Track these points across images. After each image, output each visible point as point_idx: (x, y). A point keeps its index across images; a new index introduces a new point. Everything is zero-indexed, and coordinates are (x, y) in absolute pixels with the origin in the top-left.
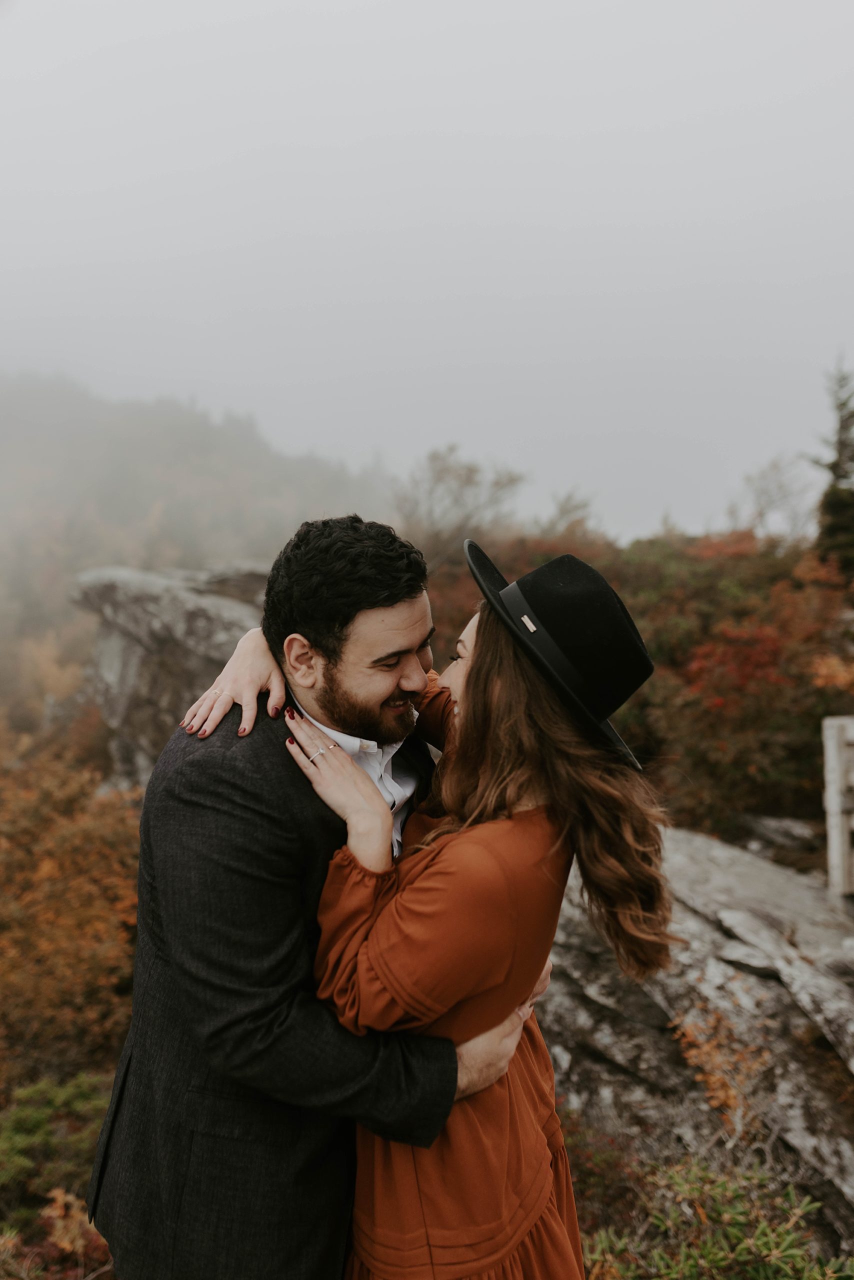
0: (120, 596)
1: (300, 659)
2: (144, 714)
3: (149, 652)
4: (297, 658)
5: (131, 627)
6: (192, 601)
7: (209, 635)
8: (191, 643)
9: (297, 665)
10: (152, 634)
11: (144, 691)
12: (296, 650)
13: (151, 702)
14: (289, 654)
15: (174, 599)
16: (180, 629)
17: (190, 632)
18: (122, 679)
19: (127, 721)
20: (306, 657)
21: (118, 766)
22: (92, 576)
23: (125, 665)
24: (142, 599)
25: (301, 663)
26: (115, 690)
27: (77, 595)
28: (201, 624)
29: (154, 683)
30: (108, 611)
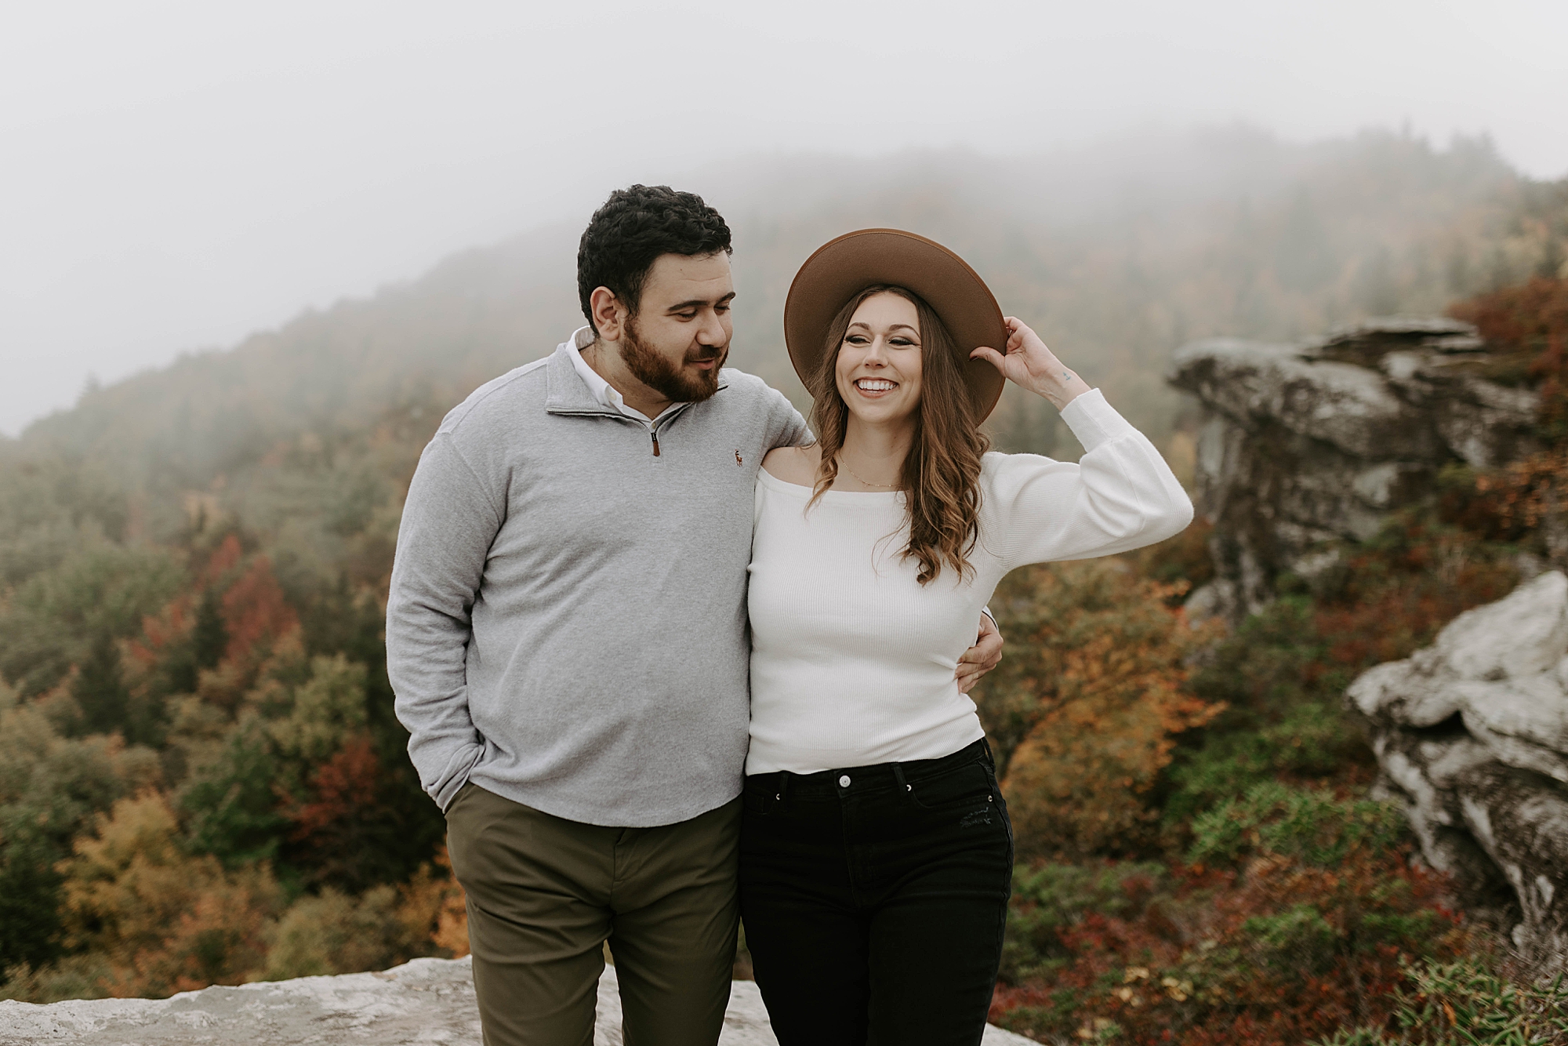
0: (1219, 373)
1: (606, 314)
2: (1241, 508)
3: (1251, 436)
4: (603, 312)
5: (1231, 406)
6: (1294, 370)
7: (1310, 410)
8: (1289, 420)
9: (603, 319)
10: (1252, 414)
11: (1245, 479)
12: (602, 304)
13: (1251, 492)
14: (595, 310)
15: (1274, 371)
16: (1277, 404)
17: (1288, 407)
18: (1224, 467)
19: (1225, 516)
20: (612, 312)
21: (1221, 568)
22: (1190, 351)
23: (1226, 450)
24: (1244, 373)
25: (606, 318)
26: (1216, 482)
27: (1173, 373)
28: (1301, 397)
29: (1256, 471)
30: (1206, 390)
